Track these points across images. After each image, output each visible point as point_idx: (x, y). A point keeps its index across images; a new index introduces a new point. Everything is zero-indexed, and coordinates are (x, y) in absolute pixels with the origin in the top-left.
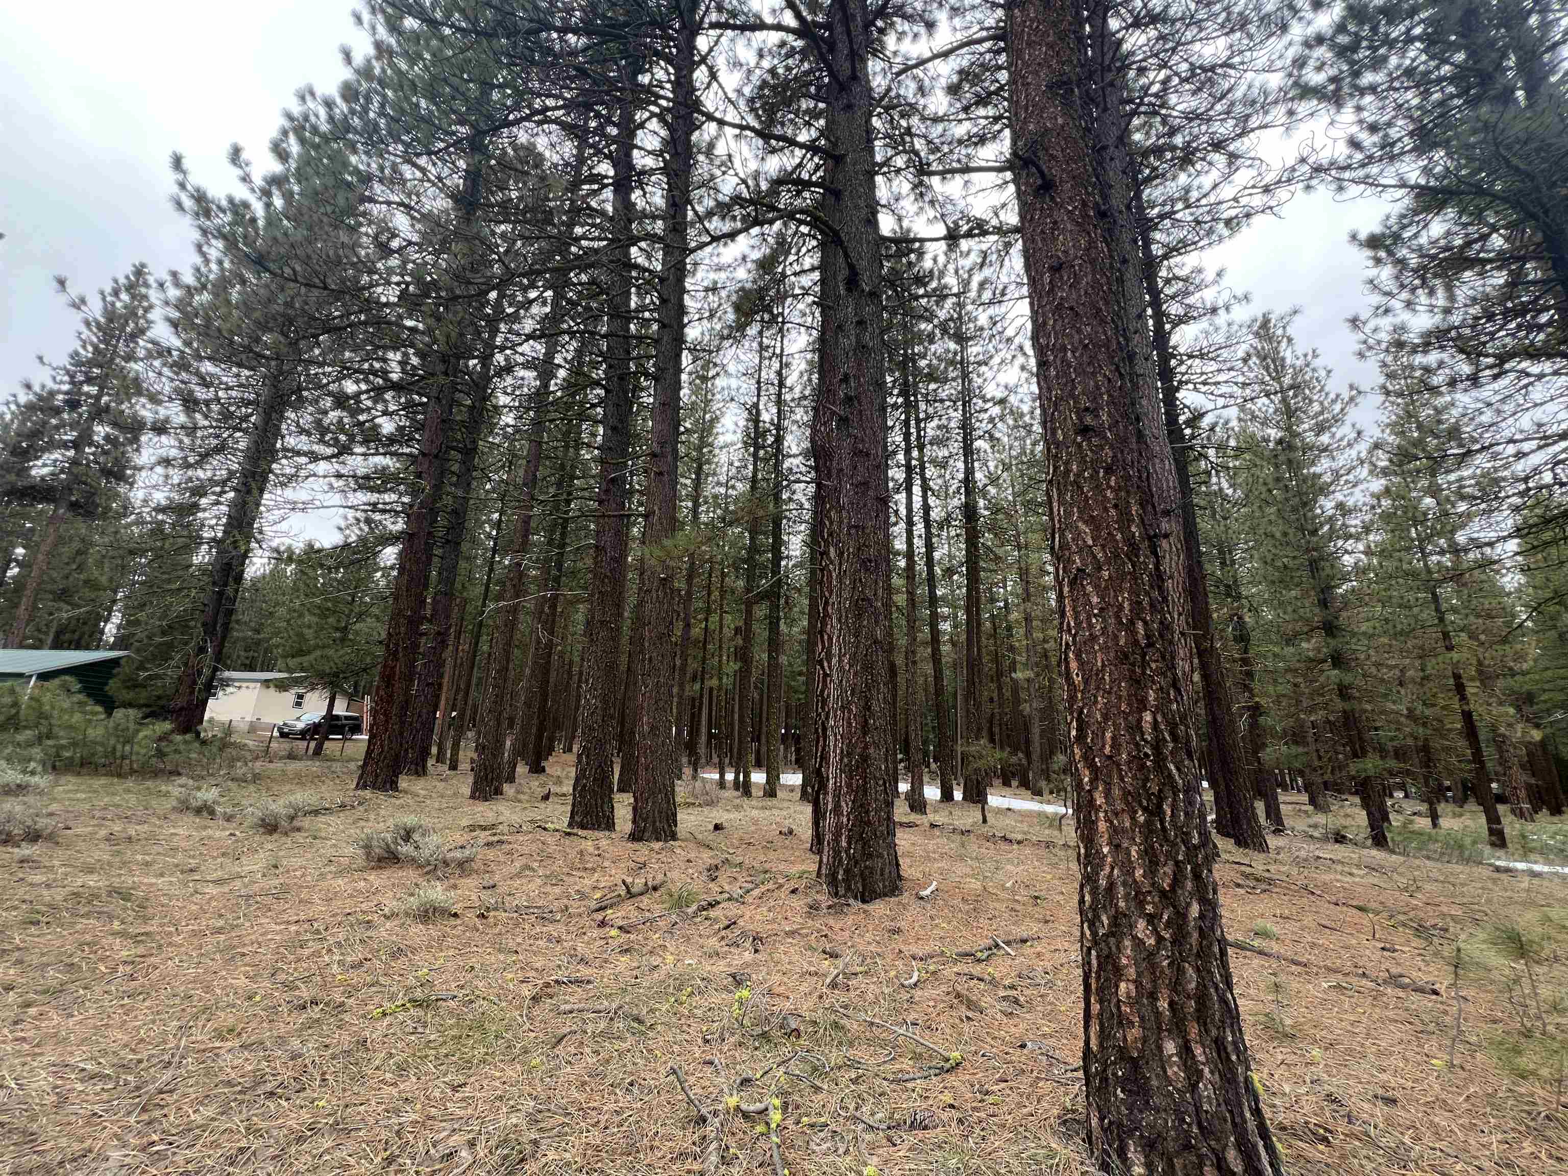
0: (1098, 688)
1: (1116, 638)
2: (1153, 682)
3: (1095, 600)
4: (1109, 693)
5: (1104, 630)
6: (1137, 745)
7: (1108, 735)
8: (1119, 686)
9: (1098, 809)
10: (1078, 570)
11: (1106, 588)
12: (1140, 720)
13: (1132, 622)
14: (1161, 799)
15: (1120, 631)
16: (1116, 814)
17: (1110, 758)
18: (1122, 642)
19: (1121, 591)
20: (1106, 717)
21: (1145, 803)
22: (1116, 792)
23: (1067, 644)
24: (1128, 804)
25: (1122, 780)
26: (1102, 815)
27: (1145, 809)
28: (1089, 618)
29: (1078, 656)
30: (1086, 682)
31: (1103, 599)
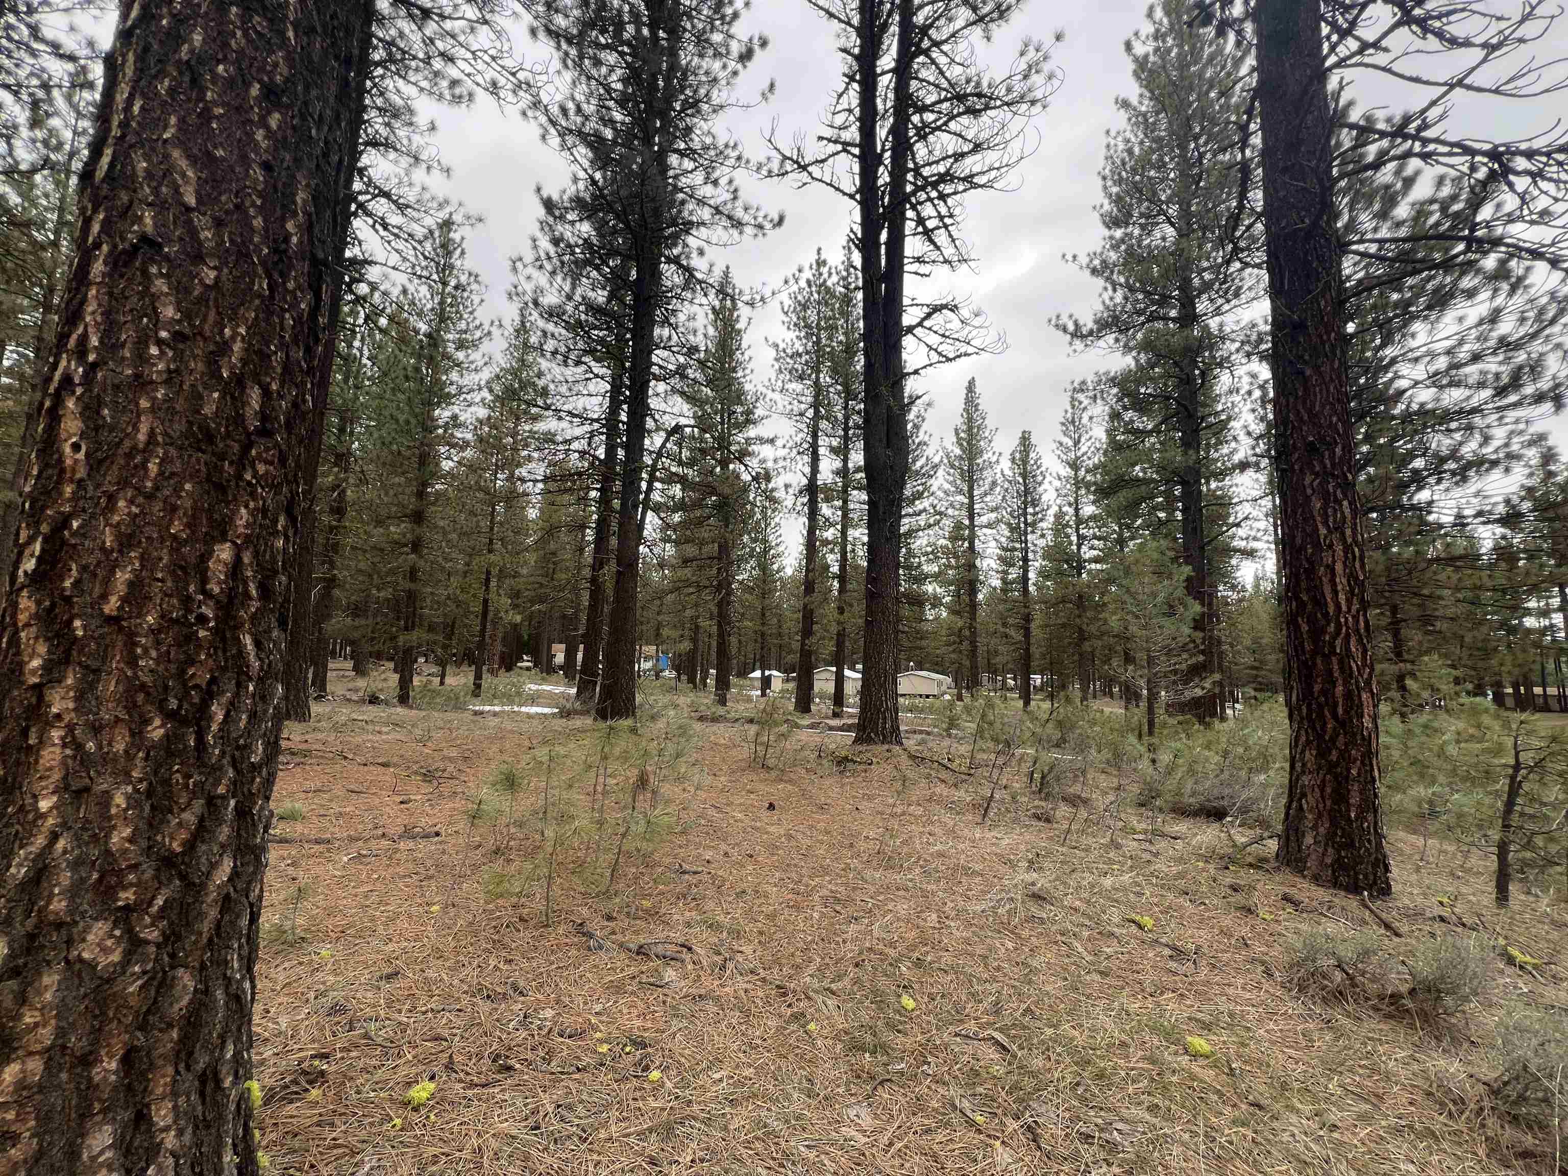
0: (123, 483)
1: (197, 398)
2: (253, 495)
3: (169, 312)
4: (150, 497)
5: (172, 378)
6: (187, 601)
7: (122, 577)
8: (178, 490)
9: (49, 723)
10: (144, 238)
11: (202, 300)
12: (205, 557)
13: (239, 381)
14: (209, 694)
15: (211, 389)
16: (96, 729)
17: (112, 620)
18: (208, 410)
19: (234, 319)
20: (126, 541)
21: (173, 704)
22: (110, 686)
23: (67, 380)
24: (131, 706)
25: (132, 662)
26: (56, 734)
27: (170, 716)
28: (142, 343)
29: (90, 411)
30: (95, 464)
31: (188, 316)
